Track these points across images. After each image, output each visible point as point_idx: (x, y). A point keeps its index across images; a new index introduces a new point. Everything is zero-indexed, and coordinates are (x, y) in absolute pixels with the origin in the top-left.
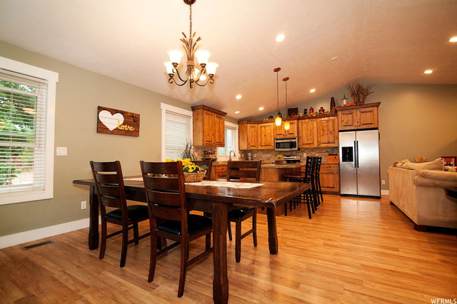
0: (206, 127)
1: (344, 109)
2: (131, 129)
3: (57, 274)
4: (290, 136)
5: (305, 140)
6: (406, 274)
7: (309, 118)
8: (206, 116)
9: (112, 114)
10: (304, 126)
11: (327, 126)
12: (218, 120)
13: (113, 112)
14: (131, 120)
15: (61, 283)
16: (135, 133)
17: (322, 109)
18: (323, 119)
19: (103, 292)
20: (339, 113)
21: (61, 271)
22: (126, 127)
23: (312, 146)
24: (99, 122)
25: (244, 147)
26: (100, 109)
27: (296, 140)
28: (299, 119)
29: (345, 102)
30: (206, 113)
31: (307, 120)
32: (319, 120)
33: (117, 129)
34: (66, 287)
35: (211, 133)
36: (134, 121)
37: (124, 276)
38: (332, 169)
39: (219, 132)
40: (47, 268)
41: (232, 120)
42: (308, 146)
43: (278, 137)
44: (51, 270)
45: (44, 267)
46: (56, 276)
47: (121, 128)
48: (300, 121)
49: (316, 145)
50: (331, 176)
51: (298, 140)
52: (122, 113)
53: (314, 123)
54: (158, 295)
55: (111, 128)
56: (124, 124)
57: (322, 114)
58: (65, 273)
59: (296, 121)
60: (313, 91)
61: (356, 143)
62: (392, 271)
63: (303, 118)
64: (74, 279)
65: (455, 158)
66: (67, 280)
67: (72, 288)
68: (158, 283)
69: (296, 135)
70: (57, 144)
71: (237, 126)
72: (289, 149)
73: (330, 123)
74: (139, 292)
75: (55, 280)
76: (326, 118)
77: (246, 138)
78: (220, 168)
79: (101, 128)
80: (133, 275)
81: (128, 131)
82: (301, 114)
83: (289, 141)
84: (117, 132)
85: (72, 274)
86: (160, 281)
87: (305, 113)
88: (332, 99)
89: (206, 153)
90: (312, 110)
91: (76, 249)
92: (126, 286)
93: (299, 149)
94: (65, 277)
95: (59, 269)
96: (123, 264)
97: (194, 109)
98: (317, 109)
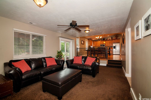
1: (114, 39)
25: (94, 46)
27: (105, 45)
28: (105, 41)
43: (101, 44)
49: (108, 46)
52: (83, 41)
60: (108, 36)
61: (116, 45)
73: (111, 42)
77: (94, 44)
82: (106, 40)
83: (103, 45)
98: (109, 39)
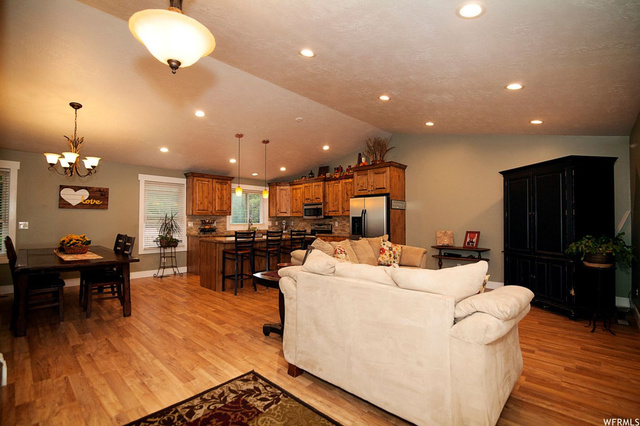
0: (197, 195)
2: (98, 202)
4: (316, 201)
5: (331, 207)
7: (334, 180)
8: (198, 183)
9: (76, 191)
10: (330, 189)
12: (218, 186)
14: (98, 194)
16: (104, 206)
20: (355, 174)
22: (91, 202)
24: (61, 199)
25: (275, 213)
26: (62, 187)
28: (326, 180)
29: (364, 160)
30: (198, 180)
31: (333, 182)
35: (206, 201)
36: (102, 195)
39: (221, 198)
42: (334, 213)
43: (306, 202)
47: (86, 203)
48: (326, 183)
49: (340, 212)
51: (325, 206)
52: (86, 188)
53: (340, 185)
55: (74, 203)
56: (89, 198)
59: (322, 183)
60: (326, 148)
63: (330, 180)
69: (322, 201)
70: (19, 219)
72: (315, 217)
77: (275, 203)
79: (63, 204)
81: (95, 204)
82: (329, 174)
83: (315, 207)
84: (81, 206)
88: (360, 155)
89: (203, 223)
93: (326, 217)
97: (187, 176)
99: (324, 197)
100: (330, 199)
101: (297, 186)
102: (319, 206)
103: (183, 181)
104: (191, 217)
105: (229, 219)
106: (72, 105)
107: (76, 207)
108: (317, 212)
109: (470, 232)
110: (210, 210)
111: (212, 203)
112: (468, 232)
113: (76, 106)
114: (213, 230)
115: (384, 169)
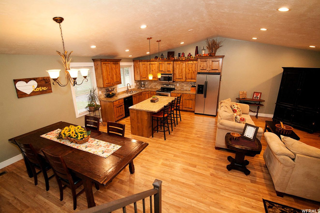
0: (105, 74)
1: (202, 57)
2: (45, 89)
3: (11, 199)
4: (168, 73)
5: (177, 76)
6: (188, 185)
7: (181, 61)
8: (104, 66)
9: (27, 82)
10: (178, 66)
11: (192, 68)
12: (114, 66)
13: (27, 80)
14: (43, 83)
15: (13, 206)
16: (49, 91)
17: (190, 55)
18: (189, 62)
19: (36, 210)
20: (199, 60)
21: (13, 197)
22: (40, 89)
23: (182, 80)
24: (17, 91)
25: (138, 78)
26: (16, 81)
27: (172, 76)
28: (174, 61)
29: (203, 52)
30: (104, 64)
31: (180, 62)
32: (187, 63)
33: (33, 92)
34: (16, 208)
35: (109, 77)
36: (46, 83)
37: (48, 197)
38: (191, 97)
39: (116, 74)
40: (5, 195)
41: (128, 60)
42: (179, 80)
44: (7, 197)
45: (3, 194)
46: (10, 201)
47: (37, 90)
48: (175, 62)
49: (184, 80)
50: (191, 101)
51: (174, 76)
52: (34, 79)
53: (184, 64)
54: (64, 209)
55: (28, 92)
56: (38, 87)
57: (189, 59)
58: (15, 198)
59: (172, 62)
60: (182, 43)
61: (206, 83)
62: (183, 183)
63: (177, 60)
64: (21, 202)
65: (261, 93)
66: (16, 204)
67: (20, 209)
68: (65, 201)
69: (172, 73)
71: (132, 64)
72: (167, 82)
73: (194, 66)
74: (55, 208)
75: (10, 204)
76: (191, 62)
77: (139, 72)
78: (117, 102)
79: (21, 95)
80: (53, 196)
81: (43, 90)
82: (176, 57)
83: (167, 76)
84: (34, 93)
85: (19, 199)
86: (67, 200)
87: (179, 56)
88: (197, 47)
89: (108, 90)
90: (183, 54)
91: (21, 177)
92: (48, 204)
93: (173, 81)
94: (16, 201)
95: (12, 195)
96: (48, 189)
97: (94, 60)
98: (186, 54)
99: (173, 70)
100: (177, 72)
101: (153, 63)
102: (170, 76)
103: (92, 64)
104: (100, 88)
105: (119, 86)
106: (55, 19)
107: (31, 95)
108: (169, 79)
109: (256, 93)
110: (112, 83)
111: (112, 78)
112: (254, 92)
113: (59, 20)
114: (114, 95)
115: (218, 59)
